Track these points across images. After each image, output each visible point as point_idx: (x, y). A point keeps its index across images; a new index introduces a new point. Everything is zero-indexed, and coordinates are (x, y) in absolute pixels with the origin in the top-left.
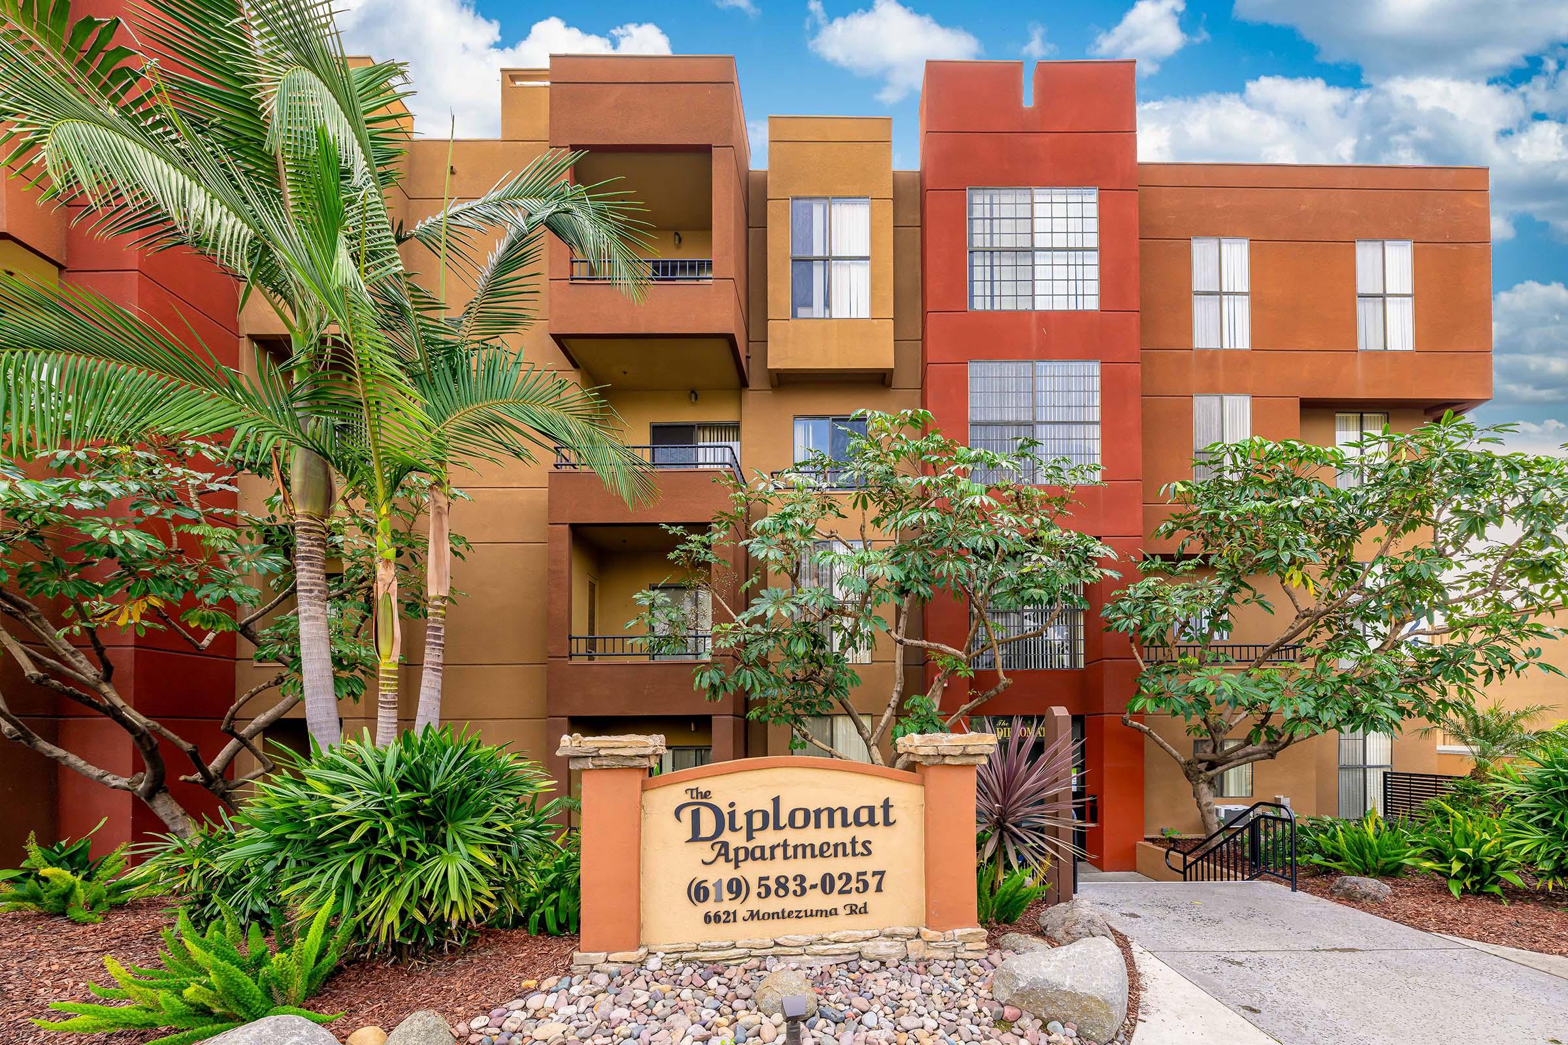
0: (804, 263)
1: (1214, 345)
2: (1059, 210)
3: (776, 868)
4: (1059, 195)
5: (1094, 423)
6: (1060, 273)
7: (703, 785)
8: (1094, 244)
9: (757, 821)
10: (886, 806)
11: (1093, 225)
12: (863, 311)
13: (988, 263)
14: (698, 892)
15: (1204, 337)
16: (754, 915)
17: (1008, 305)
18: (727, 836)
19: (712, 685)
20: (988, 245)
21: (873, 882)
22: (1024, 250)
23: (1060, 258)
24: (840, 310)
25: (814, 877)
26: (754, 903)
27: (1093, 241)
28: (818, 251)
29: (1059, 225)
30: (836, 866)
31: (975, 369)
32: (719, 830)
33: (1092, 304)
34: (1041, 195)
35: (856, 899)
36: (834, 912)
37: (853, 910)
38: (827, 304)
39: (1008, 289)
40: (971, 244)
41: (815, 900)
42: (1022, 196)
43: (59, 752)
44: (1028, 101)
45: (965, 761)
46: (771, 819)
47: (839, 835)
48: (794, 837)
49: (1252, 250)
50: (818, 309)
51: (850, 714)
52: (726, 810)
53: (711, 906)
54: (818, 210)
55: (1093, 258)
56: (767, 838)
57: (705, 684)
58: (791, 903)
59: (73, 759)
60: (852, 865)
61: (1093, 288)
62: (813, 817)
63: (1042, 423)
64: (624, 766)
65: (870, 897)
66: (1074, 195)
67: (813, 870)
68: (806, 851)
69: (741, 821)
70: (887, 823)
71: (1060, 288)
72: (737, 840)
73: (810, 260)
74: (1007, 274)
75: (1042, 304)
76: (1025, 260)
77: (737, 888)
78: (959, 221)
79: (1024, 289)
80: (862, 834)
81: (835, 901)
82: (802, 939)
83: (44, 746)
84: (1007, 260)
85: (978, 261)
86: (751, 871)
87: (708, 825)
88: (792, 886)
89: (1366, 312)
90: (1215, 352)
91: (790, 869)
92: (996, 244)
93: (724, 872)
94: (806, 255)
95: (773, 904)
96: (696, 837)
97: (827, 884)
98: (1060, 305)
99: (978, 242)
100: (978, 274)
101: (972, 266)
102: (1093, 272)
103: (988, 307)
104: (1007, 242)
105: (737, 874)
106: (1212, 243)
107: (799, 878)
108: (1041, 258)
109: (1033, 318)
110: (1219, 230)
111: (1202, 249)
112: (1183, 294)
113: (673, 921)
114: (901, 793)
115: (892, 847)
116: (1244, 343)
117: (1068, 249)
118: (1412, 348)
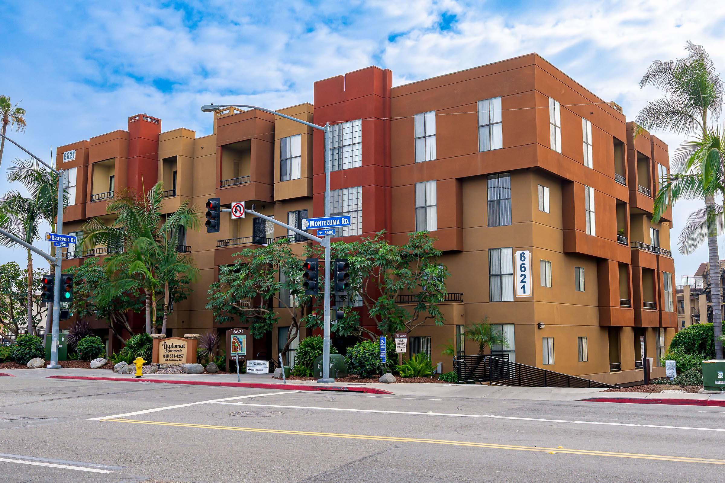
0: (284, 161)
1: (423, 160)
2: (350, 130)
3: (172, 353)
4: (350, 124)
5: (359, 211)
6: (350, 154)
7: (165, 341)
8: (360, 141)
9: (170, 346)
10: (184, 345)
11: (360, 134)
12: (298, 175)
13: (332, 153)
14: (164, 356)
16: (170, 360)
17: (337, 169)
18: (167, 349)
20: (332, 147)
21: (182, 356)
22: (340, 147)
23: (350, 148)
24: (293, 178)
26: (170, 358)
28: (288, 156)
29: (350, 136)
30: (178, 353)
32: (166, 348)
33: (360, 164)
34: (345, 125)
35: (180, 358)
36: (178, 360)
37: (180, 360)
38: (290, 175)
39: (337, 162)
41: (176, 358)
42: (341, 126)
43: (120, 338)
45: (192, 338)
46: (172, 346)
47: (179, 349)
48: (174, 349)
49: (436, 114)
50: (288, 178)
52: (167, 345)
53: (165, 358)
54: (288, 139)
55: (360, 146)
56: (171, 349)
58: (173, 359)
59: (122, 339)
60: (180, 353)
61: (359, 158)
62: (176, 346)
63: (345, 212)
64: (159, 338)
65: (182, 358)
66: (354, 123)
67: (176, 354)
68: (175, 351)
70: (184, 348)
71: (350, 160)
72: (168, 349)
73: (286, 160)
74: (337, 157)
75: (346, 167)
76: (341, 151)
77: (168, 356)
78: (322, 140)
79: (340, 162)
80: (181, 349)
81: (178, 359)
82: (173, 363)
83: (118, 336)
84: (337, 151)
86: (170, 354)
88: (174, 356)
89: (483, 133)
90: (423, 163)
91: (174, 353)
93: (167, 354)
94: (284, 158)
96: (164, 349)
97: (177, 356)
98: (351, 167)
102: (360, 152)
103: (332, 170)
104: (336, 145)
105: (168, 354)
106: (422, 116)
107: (174, 355)
108: (345, 149)
109: (342, 172)
110: (424, 111)
111: (419, 118)
112: (412, 139)
113: (162, 360)
114: (186, 343)
115: (184, 351)
116: (434, 158)
117: (353, 144)
118: (501, 147)
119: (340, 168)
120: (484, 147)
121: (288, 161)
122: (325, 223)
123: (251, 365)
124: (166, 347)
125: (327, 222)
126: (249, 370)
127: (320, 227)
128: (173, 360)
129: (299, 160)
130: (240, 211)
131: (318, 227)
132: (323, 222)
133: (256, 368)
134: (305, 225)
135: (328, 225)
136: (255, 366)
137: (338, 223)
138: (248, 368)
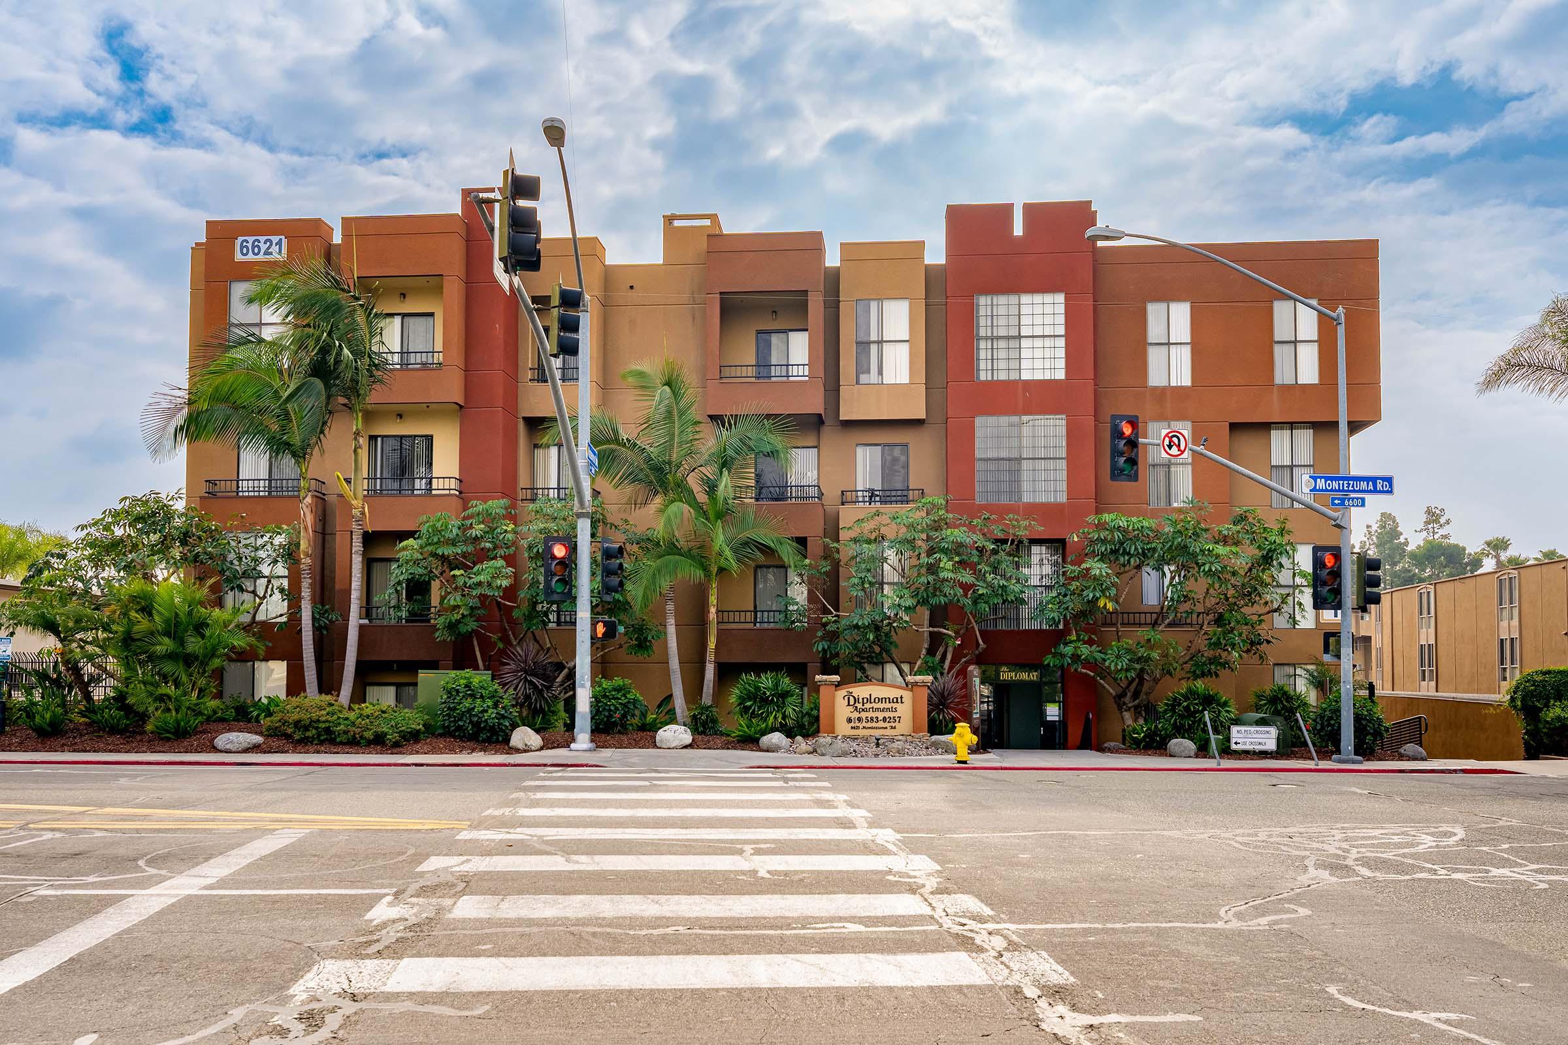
0: (863, 345)
1: (1164, 383)
2: (1038, 309)
3: (870, 714)
4: (1038, 298)
5: (1062, 458)
6: (1038, 353)
7: (851, 690)
8: (1062, 332)
9: (865, 701)
10: (901, 697)
11: (1061, 319)
12: (903, 377)
13: (989, 346)
14: (849, 720)
15: (1156, 378)
16: (865, 728)
17: (1003, 376)
18: (857, 705)
19: (823, 648)
20: (989, 334)
21: (897, 720)
22: (1013, 337)
23: (1038, 343)
24: (888, 378)
25: (881, 718)
26: (864, 724)
27: (1061, 330)
28: (875, 337)
29: (1038, 320)
30: (887, 714)
31: (979, 421)
32: (855, 704)
33: (1061, 375)
34: (1026, 299)
35: (892, 724)
36: (886, 728)
37: (892, 727)
38: (880, 372)
39: (1002, 365)
40: (978, 334)
41: (881, 724)
42: (1013, 299)
44: (1018, 230)
45: (924, 684)
46: (869, 700)
47: (888, 706)
48: (875, 706)
49: (1192, 308)
50: (873, 377)
51: (894, 662)
52: (857, 698)
53: (852, 724)
54: (874, 306)
55: (1061, 342)
56: (868, 706)
57: (820, 649)
58: (874, 725)
60: (892, 715)
61: (1061, 363)
62: (881, 700)
63: (1024, 459)
64: (832, 683)
65: (896, 724)
66: (1048, 298)
67: (881, 715)
68: (878, 709)
69: (861, 701)
70: (902, 703)
71: (1038, 364)
72: (859, 706)
73: (869, 343)
74: (1002, 354)
75: (1025, 376)
76: (1013, 344)
77: (859, 719)
78: (969, 317)
79: (1014, 364)
80: (895, 705)
81: (887, 725)
84: (1002, 344)
85: (982, 344)
86: (863, 715)
87: (852, 702)
88: (875, 720)
89: (1281, 354)
90: (1164, 388)
91: (874, 715)
92: (995, 334)
93: (856, 715)
94: (865, 339)
95: (869, 725)
96: (849, 705)
97: (884, 719)
98: (1038, 376)
99: (982, 333)
100: (982, 355)
101: (978, 349)
102: (1061, 353)
103: (989, 378)
104: (1002, 332)
105: (860, 716)
106: (1162, 306)
107: (877, 718)
108: (1025, 343)
109: (1020, 385)
110: (1167, 296)
111: (1155, 311)
112: (1140, 346)
113: (843, 728)
114: (907, 695)
115: (905, 710)
116: (1187, 381)
117: (1044, 336)
118: (1317, 382)
119: (1014, 376)
120: (1283, 375)
121: (874, 348)
122: (1346, 485)
123: (1240, 735)
124: (853, 702)
125: (1349, 484)
126: (1236, 743)
127: (1336, 491)
128: (876, 728)
129: (904, 349)
130: (1179, 446)
131: (1332, 490)
132: (1341, 482)
133: (1252, 740)
134: (1307, 486)
135: (1351, 488)
136: (1249, 736)
137: (1371, 487)
138: (1233, 741)
